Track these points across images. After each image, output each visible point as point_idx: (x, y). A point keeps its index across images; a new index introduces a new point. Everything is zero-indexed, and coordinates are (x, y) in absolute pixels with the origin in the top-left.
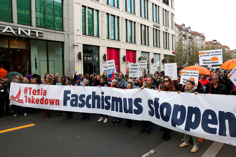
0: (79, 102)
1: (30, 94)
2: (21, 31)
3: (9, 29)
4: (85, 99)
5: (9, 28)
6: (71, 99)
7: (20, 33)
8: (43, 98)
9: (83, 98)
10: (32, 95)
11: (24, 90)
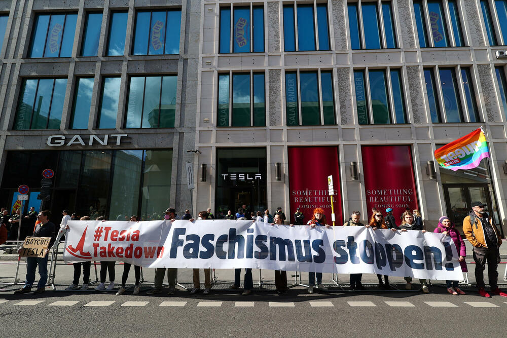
0: (202, 249)
1: (106, 239)
2: (94, 139)
3: (77, 140)
4: (214, 243)
5: (77, 138)
6: (185, 243)
7: (91, 143)
8: (132, 245)
9: (210, 241)
10: (109, 240)
11: (96, 232)
